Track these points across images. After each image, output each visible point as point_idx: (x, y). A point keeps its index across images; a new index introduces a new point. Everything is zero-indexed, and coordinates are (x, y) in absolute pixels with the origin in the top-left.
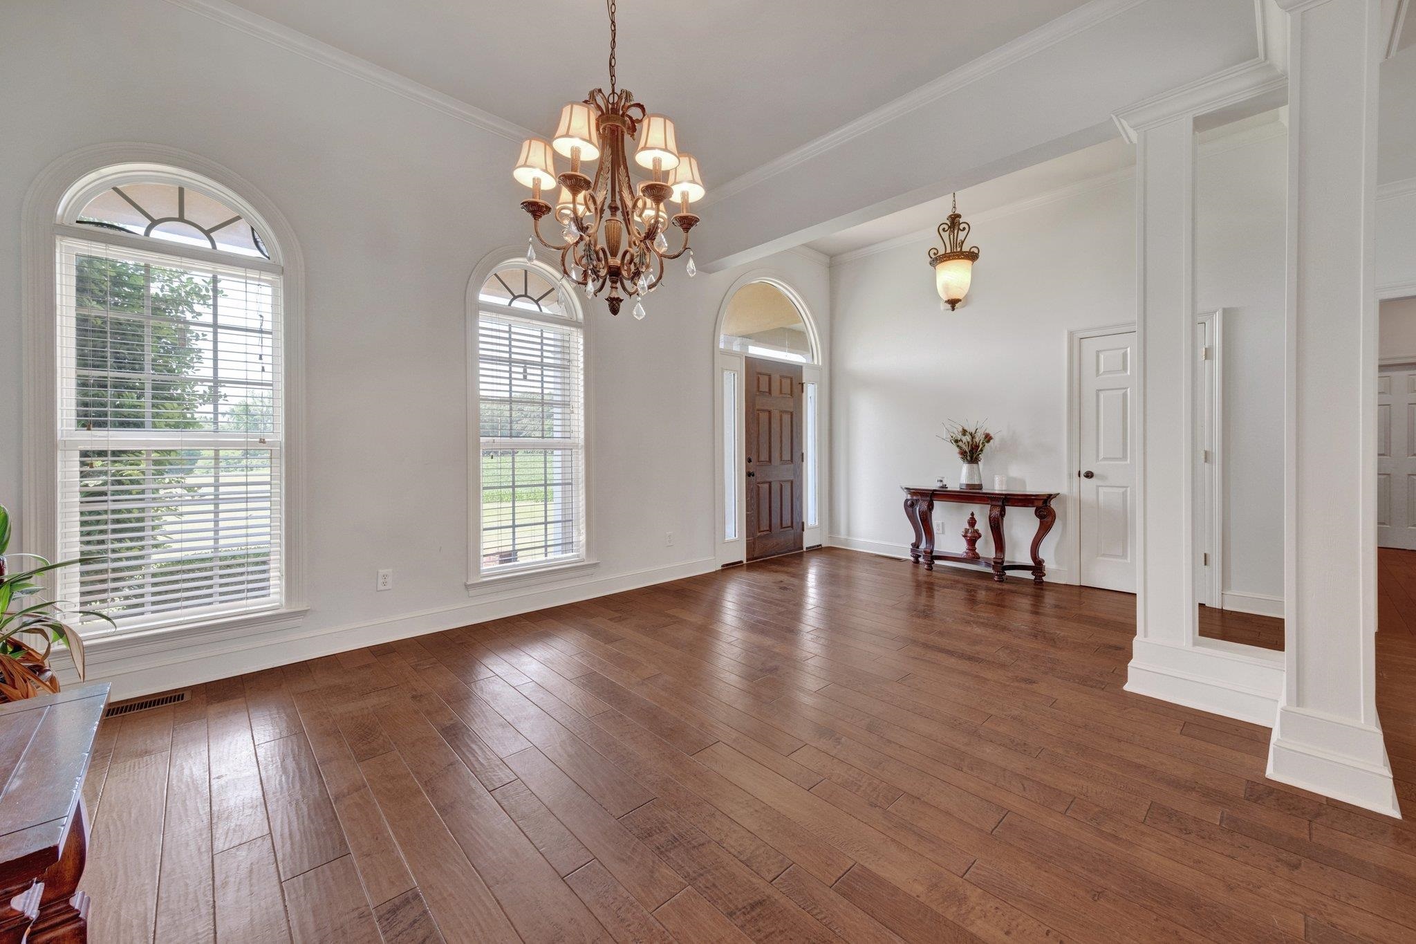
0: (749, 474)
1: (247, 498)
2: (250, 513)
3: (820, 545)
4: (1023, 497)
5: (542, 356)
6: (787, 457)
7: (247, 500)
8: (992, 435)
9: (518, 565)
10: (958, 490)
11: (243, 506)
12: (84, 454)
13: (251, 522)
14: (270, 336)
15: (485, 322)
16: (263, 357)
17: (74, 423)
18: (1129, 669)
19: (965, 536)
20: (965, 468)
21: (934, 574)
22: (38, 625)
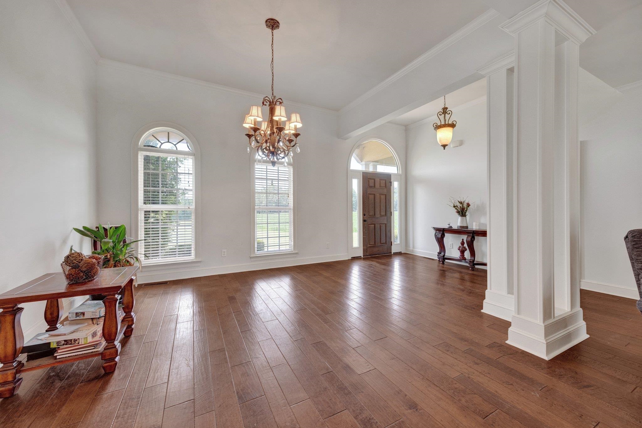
0: (364, 221)
1: (185, 225)
2: (186, 230)
3: (401, 252)
4: (483, 232)
5: (278, 177)
6: (383, 213)
7: (185, 226)
8: (470, 204)
9: (264, 252)
10: (457, 228)
11: (184, 227)
12: (145, 212)
13: (186, 233)
14: (192, 175)
15: (257, 166)
16: (189, 182)
17: (143, 203)
18: (484, 303)
19: (459, 249)
20: (460, 218)
21: (445, 266)
22: (131, 256)
